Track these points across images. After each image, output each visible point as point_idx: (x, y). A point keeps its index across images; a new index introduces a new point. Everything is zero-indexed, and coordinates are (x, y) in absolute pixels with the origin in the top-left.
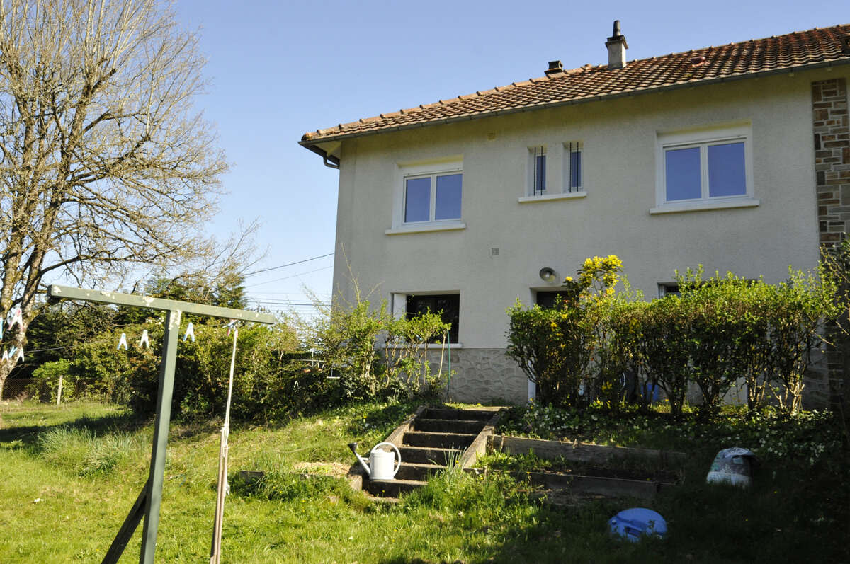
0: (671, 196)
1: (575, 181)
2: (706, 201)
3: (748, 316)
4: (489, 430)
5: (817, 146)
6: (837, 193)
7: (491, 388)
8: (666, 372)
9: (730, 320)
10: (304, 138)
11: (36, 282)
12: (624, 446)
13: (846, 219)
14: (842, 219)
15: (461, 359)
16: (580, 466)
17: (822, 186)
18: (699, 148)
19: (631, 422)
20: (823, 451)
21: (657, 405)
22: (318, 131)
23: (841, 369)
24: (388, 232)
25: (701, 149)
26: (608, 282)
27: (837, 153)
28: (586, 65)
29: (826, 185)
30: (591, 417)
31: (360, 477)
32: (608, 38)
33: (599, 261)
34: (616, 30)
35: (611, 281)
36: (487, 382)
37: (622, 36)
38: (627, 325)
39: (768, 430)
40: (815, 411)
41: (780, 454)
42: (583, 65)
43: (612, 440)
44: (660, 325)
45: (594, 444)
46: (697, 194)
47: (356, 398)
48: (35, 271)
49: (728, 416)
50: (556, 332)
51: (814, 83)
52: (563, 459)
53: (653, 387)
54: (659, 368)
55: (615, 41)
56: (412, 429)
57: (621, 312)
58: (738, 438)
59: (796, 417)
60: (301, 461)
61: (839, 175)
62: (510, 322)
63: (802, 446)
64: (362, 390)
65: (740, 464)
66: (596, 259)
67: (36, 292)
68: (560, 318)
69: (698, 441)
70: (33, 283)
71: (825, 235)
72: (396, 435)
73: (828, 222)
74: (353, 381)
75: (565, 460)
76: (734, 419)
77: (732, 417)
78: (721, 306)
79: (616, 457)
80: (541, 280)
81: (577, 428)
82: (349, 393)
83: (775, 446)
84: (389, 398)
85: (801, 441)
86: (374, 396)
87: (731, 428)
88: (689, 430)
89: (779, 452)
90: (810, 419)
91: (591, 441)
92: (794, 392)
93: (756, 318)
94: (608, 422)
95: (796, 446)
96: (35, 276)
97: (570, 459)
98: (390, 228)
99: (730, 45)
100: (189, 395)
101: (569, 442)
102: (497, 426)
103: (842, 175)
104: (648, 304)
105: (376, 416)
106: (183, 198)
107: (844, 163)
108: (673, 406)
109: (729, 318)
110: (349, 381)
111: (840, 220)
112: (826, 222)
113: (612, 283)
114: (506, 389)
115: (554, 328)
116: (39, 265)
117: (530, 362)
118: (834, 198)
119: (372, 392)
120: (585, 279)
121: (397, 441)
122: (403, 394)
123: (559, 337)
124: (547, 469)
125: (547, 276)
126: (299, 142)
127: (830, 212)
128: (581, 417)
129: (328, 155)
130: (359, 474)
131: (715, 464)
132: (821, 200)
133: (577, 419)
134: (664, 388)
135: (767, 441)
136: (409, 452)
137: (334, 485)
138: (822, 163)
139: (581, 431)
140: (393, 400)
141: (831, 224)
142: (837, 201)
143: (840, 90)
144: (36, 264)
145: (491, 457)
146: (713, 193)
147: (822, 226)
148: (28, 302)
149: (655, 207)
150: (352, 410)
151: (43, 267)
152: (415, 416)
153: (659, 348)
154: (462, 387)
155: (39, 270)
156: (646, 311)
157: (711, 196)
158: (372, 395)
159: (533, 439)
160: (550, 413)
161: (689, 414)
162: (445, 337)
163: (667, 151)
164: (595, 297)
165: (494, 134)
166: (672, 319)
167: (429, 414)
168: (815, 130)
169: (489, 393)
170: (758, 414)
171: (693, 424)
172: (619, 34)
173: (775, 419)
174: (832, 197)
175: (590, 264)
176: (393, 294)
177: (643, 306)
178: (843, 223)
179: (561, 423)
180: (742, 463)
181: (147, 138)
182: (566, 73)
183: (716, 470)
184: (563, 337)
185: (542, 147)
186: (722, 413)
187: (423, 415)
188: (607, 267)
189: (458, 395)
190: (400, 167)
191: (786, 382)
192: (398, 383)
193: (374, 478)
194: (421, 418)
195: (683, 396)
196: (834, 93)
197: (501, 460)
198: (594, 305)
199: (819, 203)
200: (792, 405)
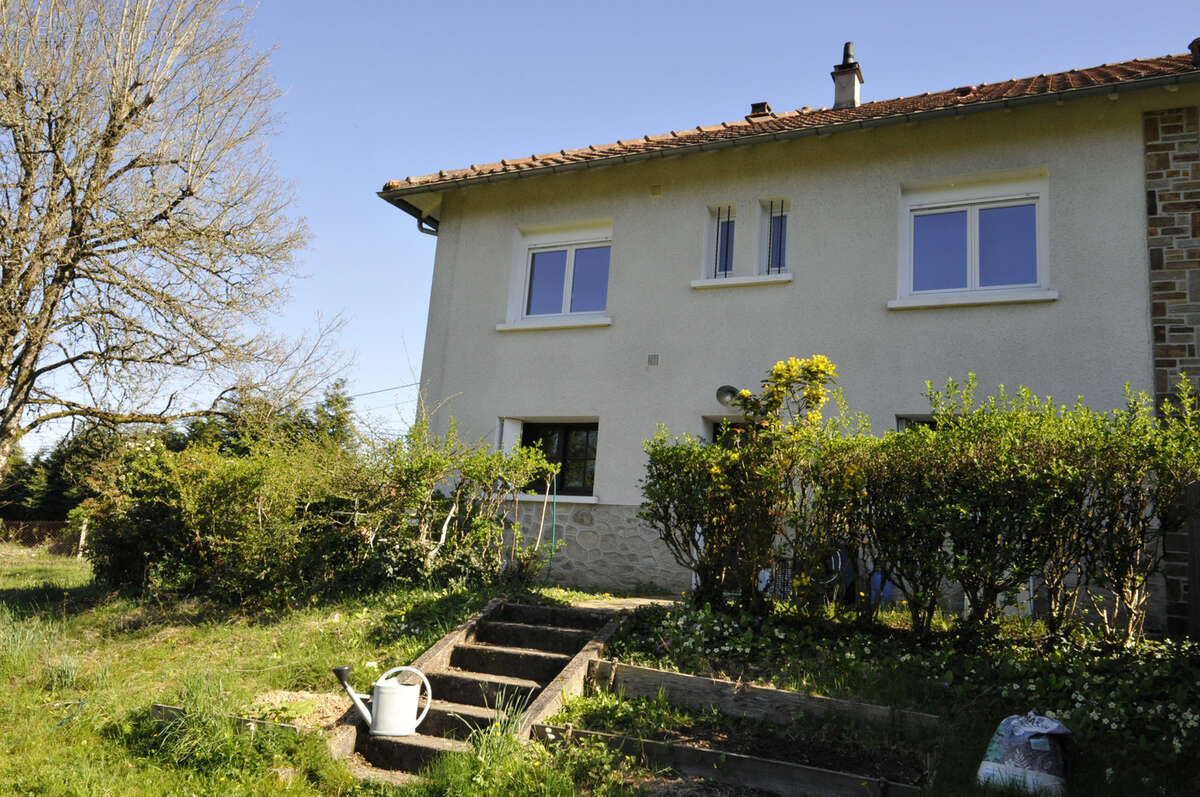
0: (919, 284)
1: (777, 259)
2: (974, 291)
3: (1058, 466)
4: (595, 649)
5: (1151, 210)
6: (1182, 283)
7: (638, 567)
8: (907, 560)
9: (1022, 473)
10: (387, 188)
11: (25, 387)
12: (825, 694)
13: (1195, 324)
14: (1189, 323)
15: (596, 519)
16: (744, 727)
17: (1157, 271)
18: (965, 212)
19: (841, 644)
20: (1196, 725)
21: (889, 611)
22: (408, 179)
23: (1185, 561)
24: (500, 327)
25: (969, 214)
26: (811, 401)
27: (1183, 220)
28: (804, 108)
29: (1164, 271)
30: (774, 633)
31: (353, 729)
32: (835, 67)
33: (797, 364)
34: (847, 55)
35: (817, 399)
36: (632, 557)
37: (856, 63)
38: (839, 476)
39: (1086, 675)
40: (1168, 641)
41: (1114, 726)
42: (799, 108)
43: (804, 683)
44: (898, 478)
45: (771, 687)
46: (961, 282)
47: (399, 578)
48: (25, 373)
49: (1012, 642)
50: (719, 482)
51: (1146, 114)
52: (715, 712)
53: (883, 583)
54: (894, 551)
55: (846, 70)
56: (472, 638)
57: (832, 453)
58: (1032, 687)
59: (1133, 650)
60: (275, 689)
61: (1185, 254)
62: (648, 464)
63: (1152, 712)
64: (410, 566)
65: (1045, 752)
66: (792, 361)
67: (26, 401)
68: (728, 458)
69: (959, 689)
70: (21, 388)
71: (1162, 348)
72: (438, 649)
73: (1168, 327)
74: (400, 549)
75: (719, 712)
76: (1023, 648)
77: (1020, 643)
78: (1008, 447)
79: (809, 715)
80: (717, 403)
81: (748, 650)
82: (391, 570)
83: (1102, 706)
84: (452, 581)
85: (1148, 700)
86: (429, 577)
87: (1018, 666)
88: (942, 666)
89: (1111, 722)
90: (1159, 656)
91: (768, 679)
92: (1132, 607)
93: (1073, 470)
94: (803, 642)
95: (1140, 709)
96: (25, 379)
97: (729, 711)
98: (504, 322)
99: (1011, 81)
100: (165, 560)
101: (728, 681)
102: (609, 642)
103: (1192, 255)
104: (878, 441)
105: (424, 612)
106: (239, 279)
107: (1194, 236)
108: (915, 618)
109: (1022, 468)
110: (394, 551)
111: (1186, 325)
112: (1164, 328)
113: (817, 402)
114: (660, 568)
115: (717, 475)
116: (32, 364)
117: (678, 533)
118: (1177, 290)
119: (426, 570)
120: (771, 395)
121: (439, 660)
122: (475, 576)
123: (725, 490)
124: (684, 731)
125: (728, 398)
126: (378, 193)
127: (1171, 312)
128: (757, 631)
129: (424, 216)
130: (352, 723)
131: (996, 746)
132: (1156, 293)
133: (749, 634)
134: (902, 587)
135: (1086, 696)
136: (453, 683)
137: (293, 746)
138: (1160, 236)
139: (754, 656)
140: (458, 586)
141: (1172, 330)
142: (1183, 296)
143: (1188, 124)
144: (27, 362)
145: (590, 700)
146: (985, 280)
147: (1158, 334)
148: (13, 415)
149: (895, 299)
150: (393, 599)
151: (38, 367)
152: (480, 615)
153: (895, 517)
154: (596, 562)
155: (31, 371)
156: (875, 451)
157: (981, 284)
158: (426, 574)
159: (666, 671)
160: (706, 620)
161: (943, 635)
162: (549, 485)
163: (916, 217)
164: (789, 426)
165: (660, 186)
166: (919, 467)
167: (506, 613)
168: (1147, 185)
169: (633, 574)
170: (1065, 641)
171: (951, 653)
172: (851, 61)
173: (1096, 654)
174: (1173, 288)
175: (782, 370)
176: (502, 420)
177: (870, 443)
178: (1192, 330)
179: (722, 640)
180: (1048, 748)
181: (188, 192)
182: (775, 117)
183: (996, 760)
184: (730, 491)
185: (729, 207)
186: (1000, 637)
187: (496, 614)
188: (810, 375)
189: (587, 575)
190: (524, 234)
191: (1119, 588)
192: (468, 557)
193: (376, 732)
194: (490, 620)
195: (933, 602)
196: (1180, 128)
197: (605, 708)
198: (788, 439)
199: (1154, 297)
200: (1127, 630)
